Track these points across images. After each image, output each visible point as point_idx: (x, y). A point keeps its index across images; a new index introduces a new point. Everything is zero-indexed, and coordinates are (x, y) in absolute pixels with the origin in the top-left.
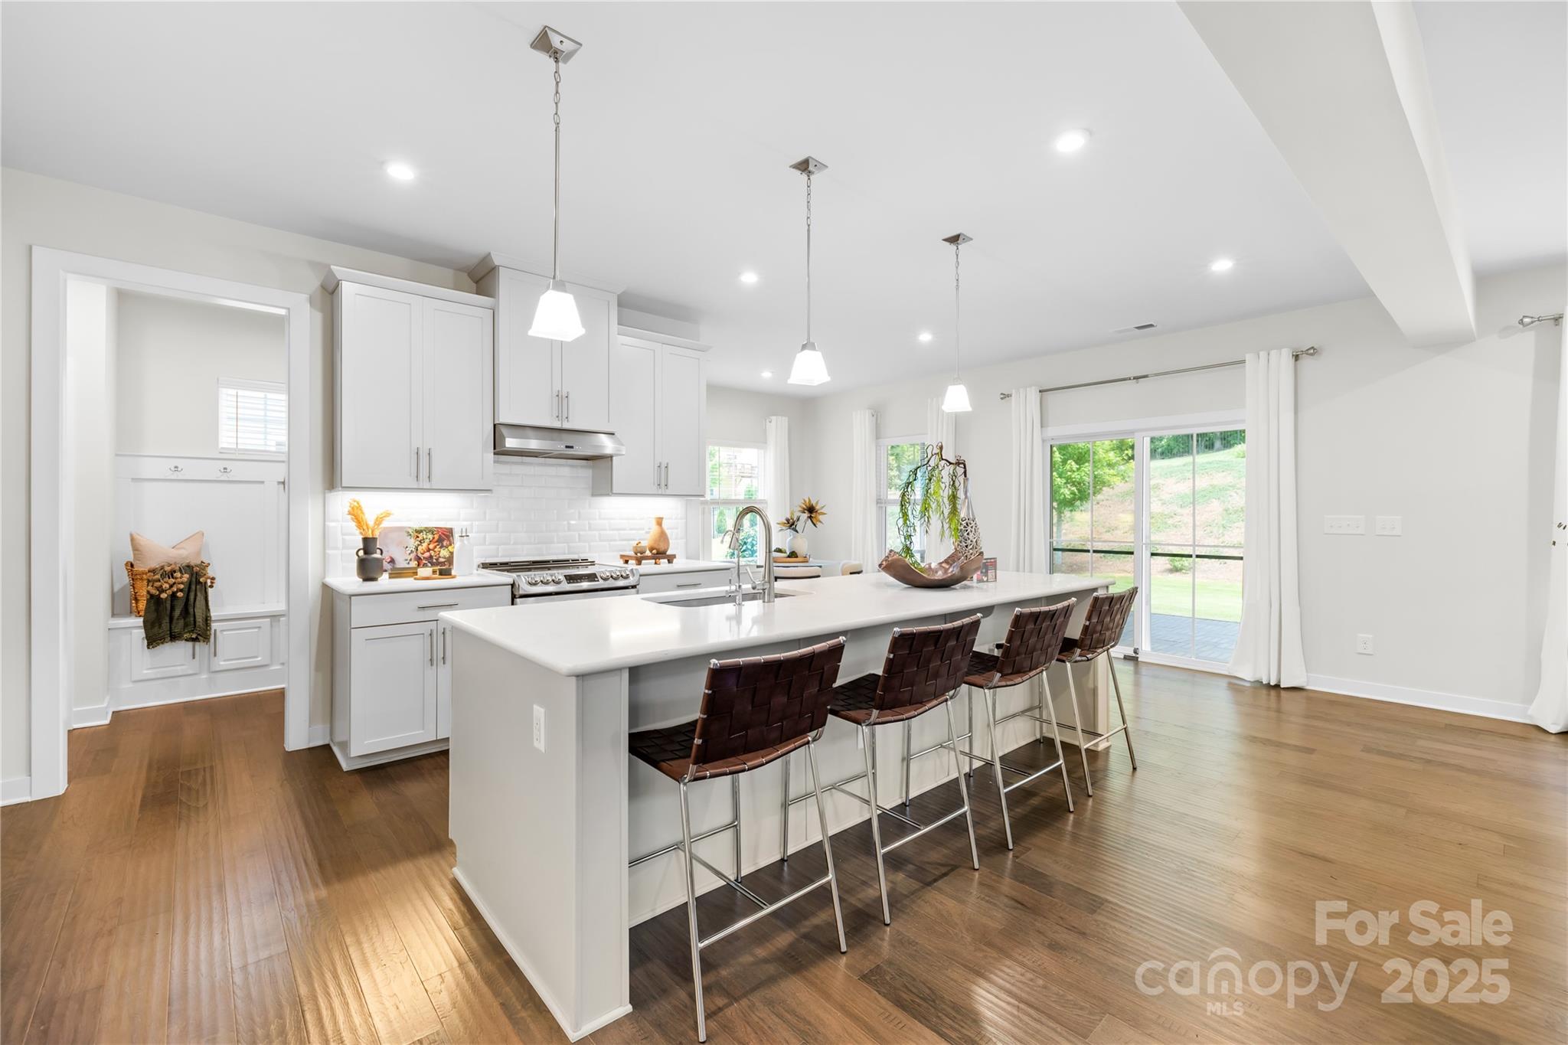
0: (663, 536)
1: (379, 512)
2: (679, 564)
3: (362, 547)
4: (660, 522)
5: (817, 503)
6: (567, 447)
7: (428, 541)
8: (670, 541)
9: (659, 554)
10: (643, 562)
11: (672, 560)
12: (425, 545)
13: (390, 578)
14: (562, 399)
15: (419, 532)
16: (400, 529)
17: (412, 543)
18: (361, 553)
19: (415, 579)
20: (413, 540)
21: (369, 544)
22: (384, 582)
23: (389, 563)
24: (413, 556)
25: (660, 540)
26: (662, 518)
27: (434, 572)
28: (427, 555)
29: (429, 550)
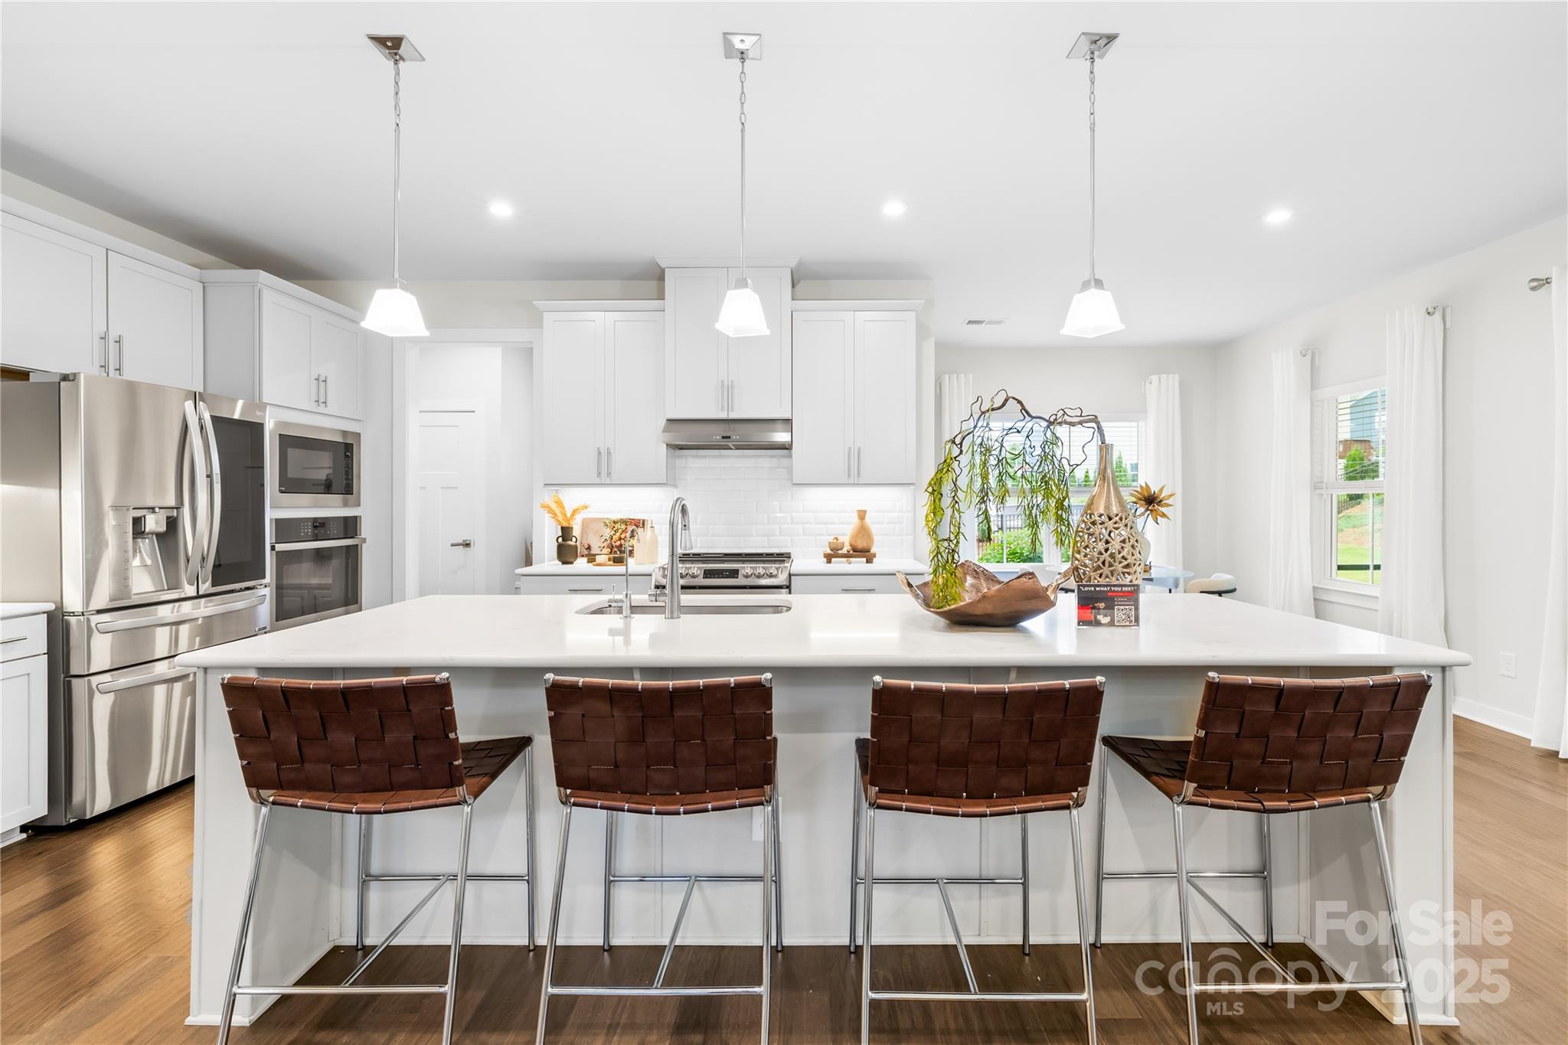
0: (863, 531)
1: (575, 506)
2: (878, 565)
3: (560, 535)
4: (862, 515)
5: (1161, 490)
6: (723, 437)
7: (620, 531)
8: (875, 538)
9: (863, 552)
10: (833, 560)
11: (872, 559)
12: (618, 534)
13: (588, 562)
14: (727, 390)
15: (615, 522)
16: (599, 520)
17: (608, 532)
18: (560, 540)
19: (594, 565)
20: (609, 530)
21: (566, 532)
22: (581, 565)
23: (586, 549)
24: (606, 544)
25: (857, 536)
26: (865, 512)
27: (609, 560)
28: (618, 543)
29: (620, 539)
